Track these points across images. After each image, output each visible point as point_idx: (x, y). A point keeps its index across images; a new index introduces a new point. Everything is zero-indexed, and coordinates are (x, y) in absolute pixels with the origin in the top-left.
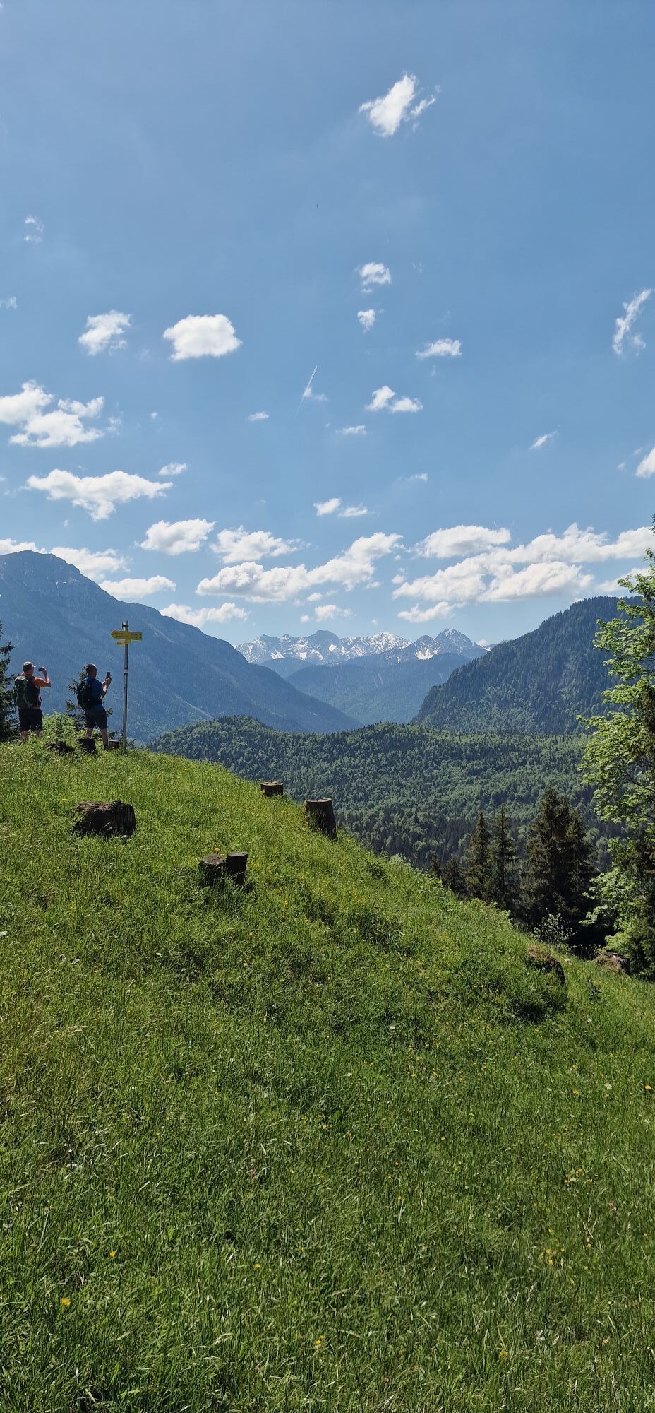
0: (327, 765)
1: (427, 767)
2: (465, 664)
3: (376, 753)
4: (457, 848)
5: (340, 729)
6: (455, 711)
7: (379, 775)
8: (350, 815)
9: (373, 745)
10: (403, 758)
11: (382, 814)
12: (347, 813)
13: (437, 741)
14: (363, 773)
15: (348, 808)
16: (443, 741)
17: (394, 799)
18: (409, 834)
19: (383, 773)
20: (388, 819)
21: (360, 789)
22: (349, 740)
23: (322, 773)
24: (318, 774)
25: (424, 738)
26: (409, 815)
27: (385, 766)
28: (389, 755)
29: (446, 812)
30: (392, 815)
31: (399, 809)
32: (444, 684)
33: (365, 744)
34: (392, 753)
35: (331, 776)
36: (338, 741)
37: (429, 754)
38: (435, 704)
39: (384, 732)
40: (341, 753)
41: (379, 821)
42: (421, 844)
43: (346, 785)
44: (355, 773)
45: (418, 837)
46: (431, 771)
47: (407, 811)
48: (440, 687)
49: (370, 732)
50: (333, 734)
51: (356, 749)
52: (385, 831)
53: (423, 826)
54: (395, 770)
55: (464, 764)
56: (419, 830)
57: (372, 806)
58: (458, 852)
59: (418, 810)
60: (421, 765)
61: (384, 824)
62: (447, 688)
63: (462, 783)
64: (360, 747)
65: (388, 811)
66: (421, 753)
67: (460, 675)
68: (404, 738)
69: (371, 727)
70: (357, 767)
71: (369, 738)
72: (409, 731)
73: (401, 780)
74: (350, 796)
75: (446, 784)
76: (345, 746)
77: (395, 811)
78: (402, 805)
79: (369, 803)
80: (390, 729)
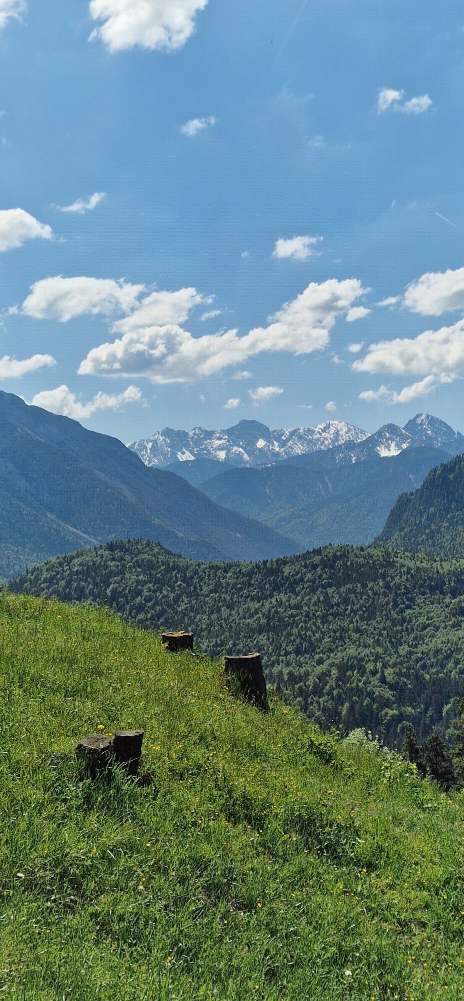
0: (257, 605)
1: (396, 605)
2: (445, 462)
3: (324, 587)
4: (441, 717)
5: (274, 555)
6: (433, 527)
7: (330, 618)
8: (290, 674)
9: (320, 577)
10: (362, 594)
11: (334, 672)
12: (286, 671)
13: (409, 569)
14: (307, 616)
15: (288, 664)
16: (418, 569)
17: (352, 651)
18: (373, 699)
19: (335, 615)
20: (342, 678)
21: (303, 638)
22: (287, 570)
23: (251, 616)
24: (245, 618)
25: (391, 565)
26: (374, 673)
27: (338, 605)
28: (342, 589)
29: (424, 667)
30: (349, 673)
31: (358, 664)
32: (417, 491)
33: (309, 575)
34: (348, 586)
35: (263, 621)
36: (271, 572)
37: (398, 587)
38: (404, 518)
39: (335, 558)
40: (277, 588)
41: (332, 682)
42: (391, 712)
43: (285, 633)
44: (297, 615)
45: (387, 704)
46: (402, 611)
47: (370, 667)
48: (412, 494)
49: (317, 559)
50: (265, 562)
51: (297, 583)
52: (339, 695)
53: (392, 687)
54: (352, 610)
55: (447, 600)
56: (388, 694)
57: (320, 662)
58: (443, 722)
59: (385, 666)
60: (387, 603)
61: (338, 686)
62: (421, 495)
63: (445, 627)
64: (302, 580)
65: (343, 668)
66: (388, 586)
67: (439, 476)
68: (363, 566)
69: (317, 552)
70: (298, 607)
71: (314, 567)
72: (371, 557)
73: (361, 624)
74: (290, 648)
75: (424, 629)
76: (282, 579)
77: (352, 668)
78: (362, 660)
79: (317, 657)
80: (344, 553)
